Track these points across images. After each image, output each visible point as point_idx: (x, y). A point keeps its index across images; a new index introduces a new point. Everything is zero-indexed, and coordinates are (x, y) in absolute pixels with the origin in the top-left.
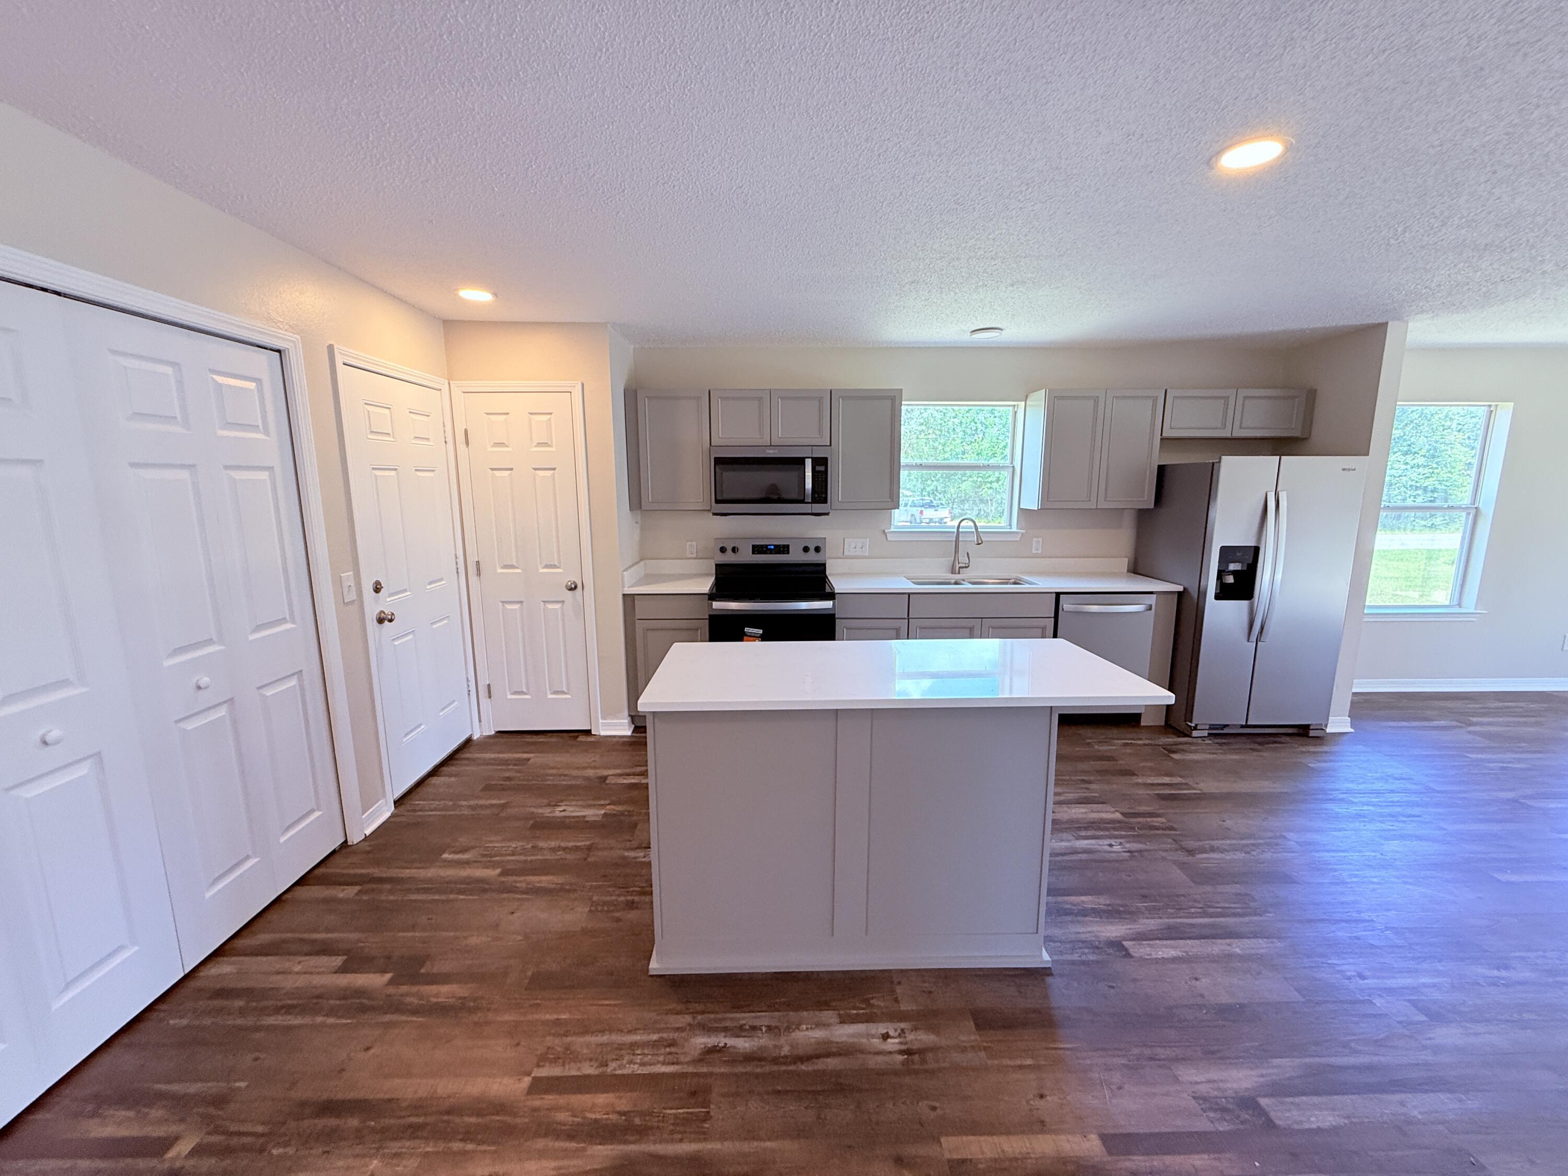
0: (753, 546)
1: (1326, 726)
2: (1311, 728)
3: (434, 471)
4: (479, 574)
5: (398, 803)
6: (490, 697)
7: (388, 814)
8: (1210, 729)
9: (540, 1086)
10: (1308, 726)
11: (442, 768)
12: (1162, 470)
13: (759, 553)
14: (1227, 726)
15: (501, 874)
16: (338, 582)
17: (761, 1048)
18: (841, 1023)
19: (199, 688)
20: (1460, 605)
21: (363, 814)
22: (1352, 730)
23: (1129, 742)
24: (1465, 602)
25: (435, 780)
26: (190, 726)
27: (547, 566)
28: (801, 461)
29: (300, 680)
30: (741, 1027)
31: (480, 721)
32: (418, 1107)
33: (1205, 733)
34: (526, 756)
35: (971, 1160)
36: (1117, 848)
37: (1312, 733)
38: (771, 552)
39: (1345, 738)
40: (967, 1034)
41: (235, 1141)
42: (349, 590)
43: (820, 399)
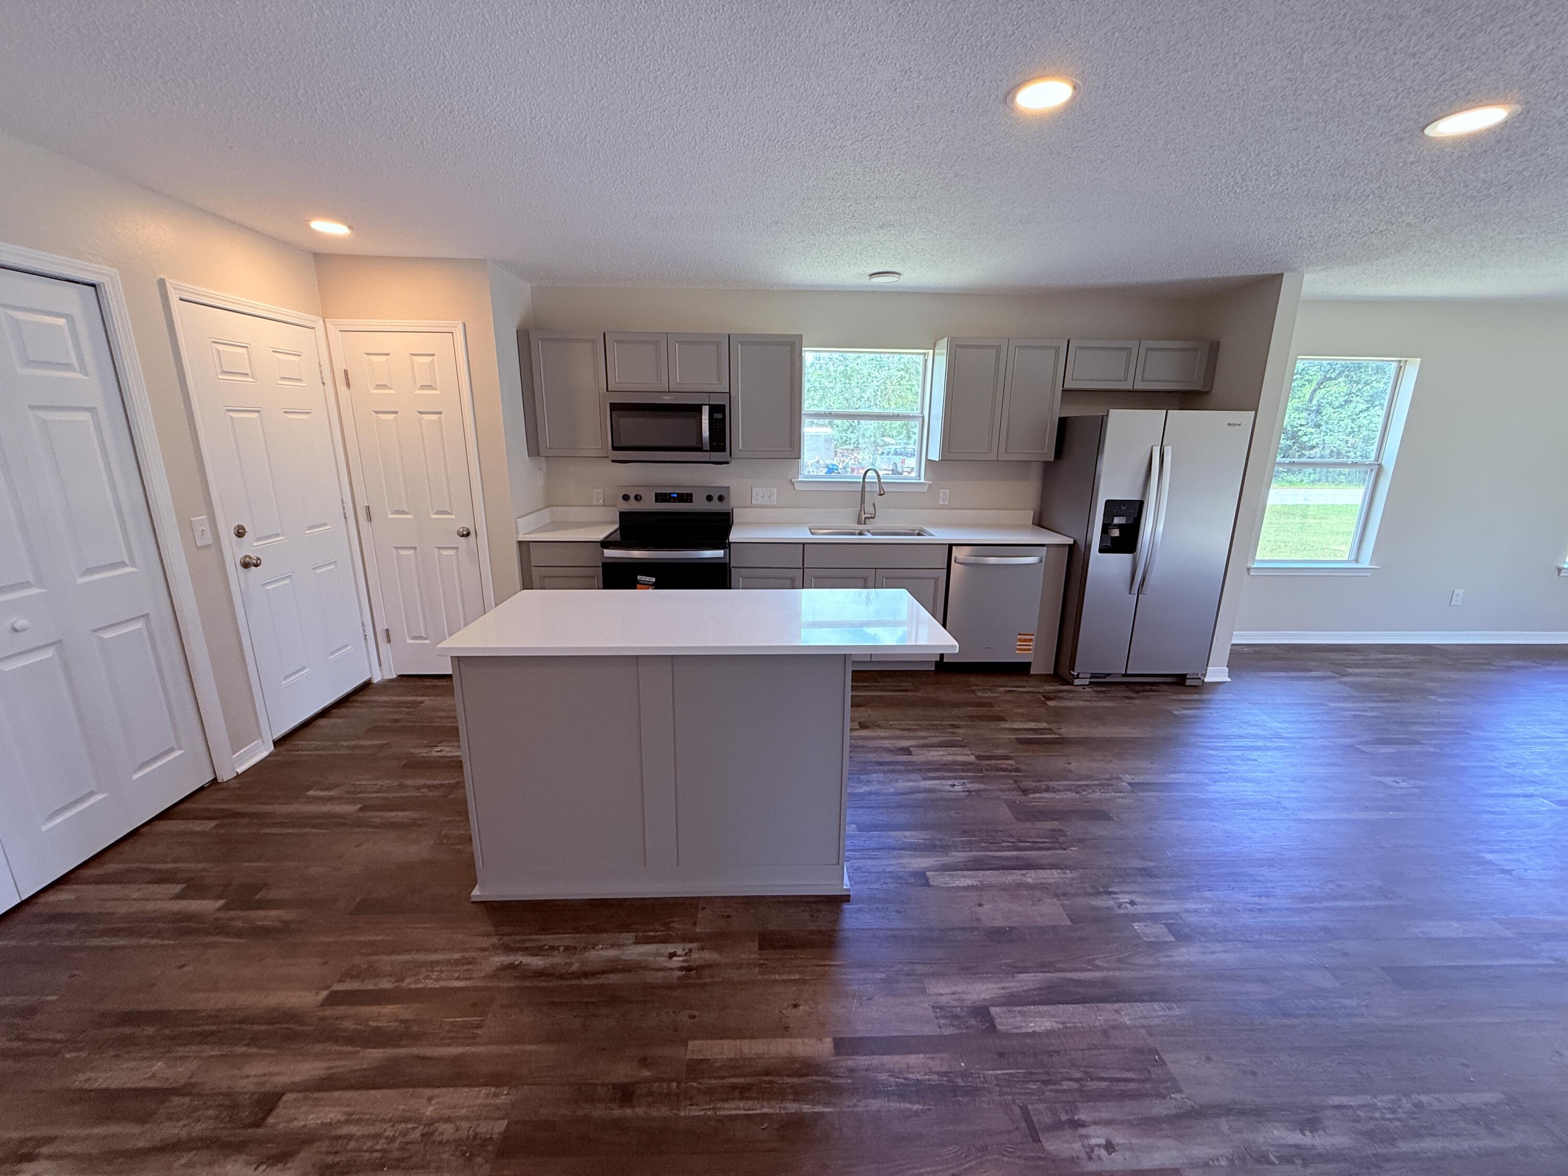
0: (656, 494)
1: (1205, 675)
2: (1188, 677)
3: (309, 413)
4: (369, 518)
5: (277, 743)
6: (389, 641)
7: (266, 754)
8: (1091, 677)
9: (334, 999)
10: (1185, 675)
11: (334, 711)
12: (1063, 423)
13: (662, 501)
14: (1110, 674)
15: (361, 810)
16: (187, 526)
17: (553, 967)
18: (635, 943)
19: (15, 630)
20: (1357, 560)
21: (234, 753)
22: (1229, 680)
23: (1013, 689)
24: (1361, 558)
25: (322, 722)
26: (7, 667)
27: (438, 513)
28: (697, 409)
29: (148, 624)
30: (541, 948)
31: (380, 665)
32: (215, 1017)
33: (1087, 682)
34: (420, 699)
35: (709, 1060)
36: (957, 788)
37: (1188, 682)
38: (675, 500)
39: (1221, 687)
40: (749, 952)
41: (34, 1046)
42: (203, 534)
43: (718, 344)
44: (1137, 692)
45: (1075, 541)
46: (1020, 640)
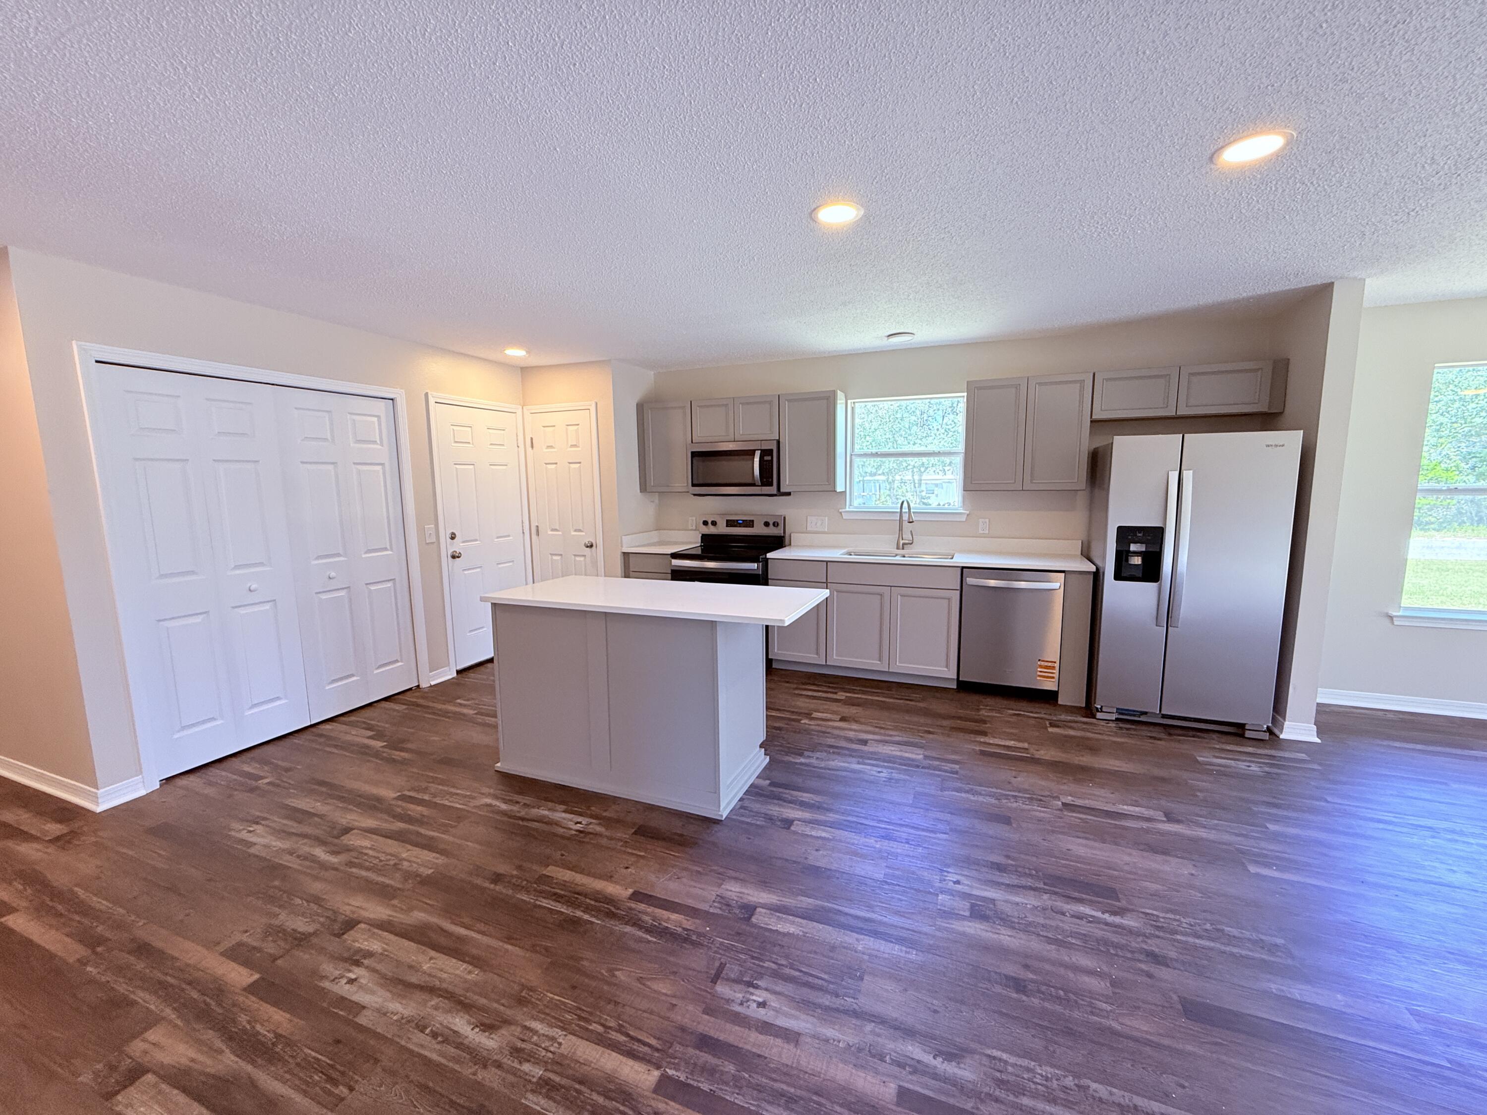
0: (727, 521)
1: (1280, 730)
2: (1247, 727)
4: (538, 533)
5: (458, 672)
7: (450, 677)
8: (1119, 713)
10: (1244, 725)
12: (1092, 455)
13: (732, 526)
15: (476, 714)
16: (421, 530)
17: (510, 811)
18: (563, 811)
19: (330, 578)
21: (431, 672)
22: (1319, 741)
23: (1023, 713)
26: (324, 597)
27: (576, 531)
28: (752, 453)
29: (394, 584)
30: (512, 801)
32: (350, 791)
33: (1111, 717)
35: (553, 878)
37: (1247, 734)
38: (740, 525)
39: (1308, 748)
40: (624, 834)
42: (430, 536)
43: (770, 403)
44: (1170, 734)
45: (1097, 569)
46: (1041, 666)
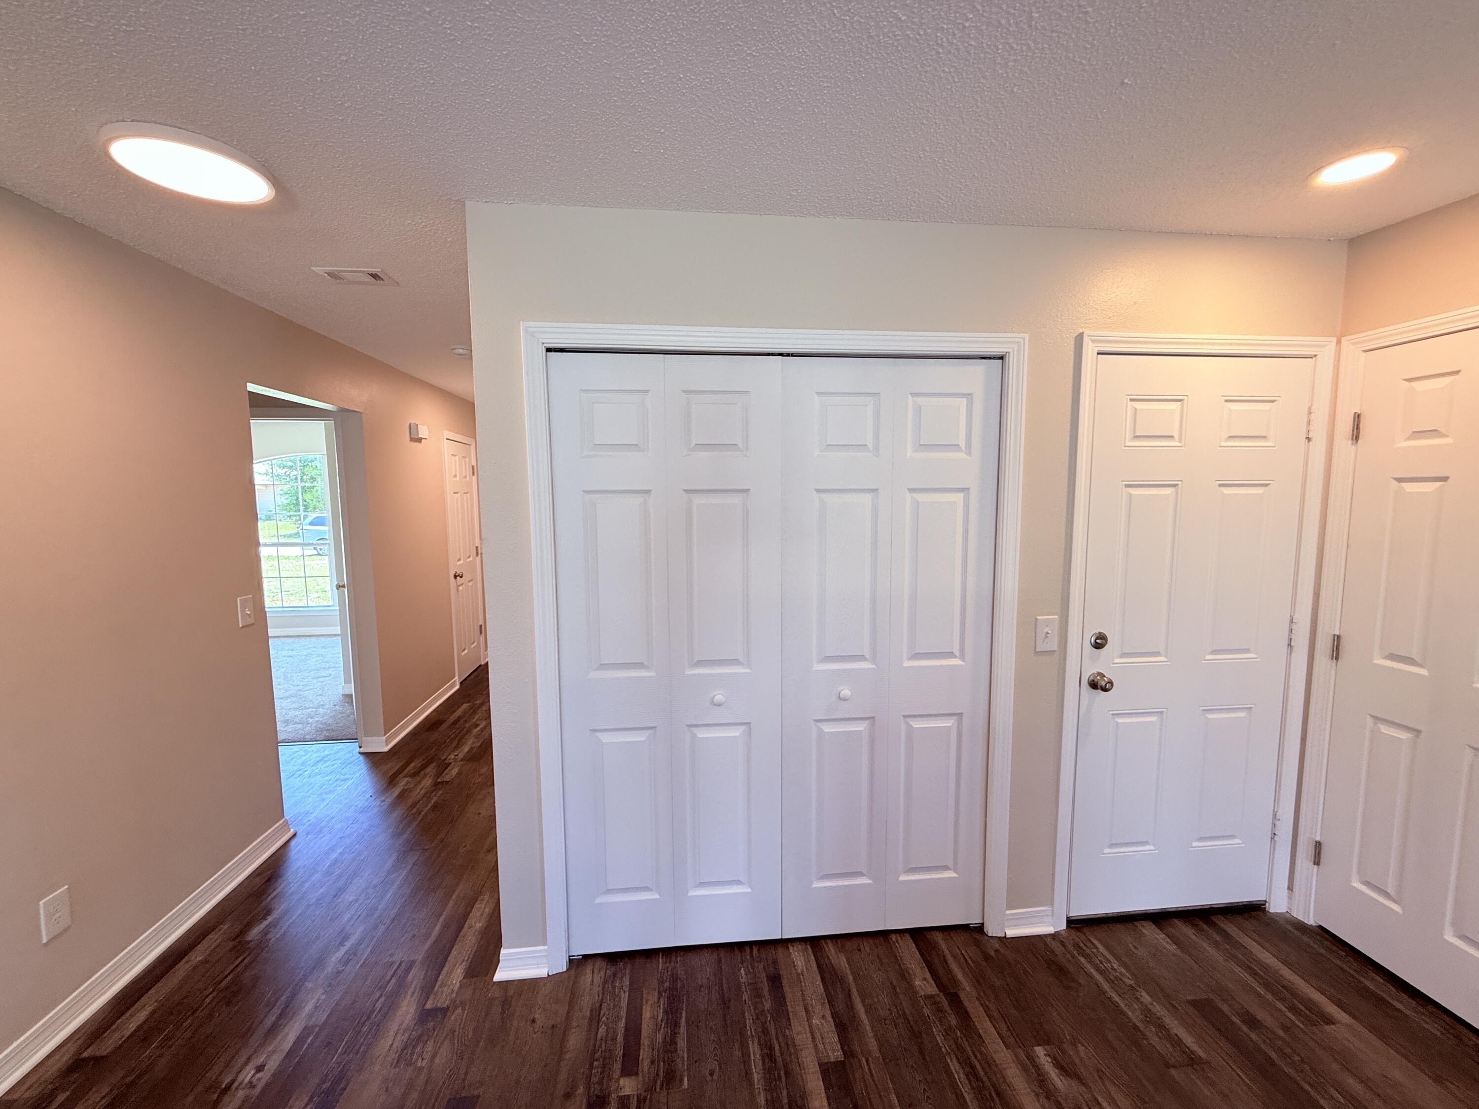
3: (1267, 485)
4: (1336, 656)
6: (1317, 862)
7: (1050, 930)
16: (1029, 624)
19: (840, 697)
21: (1008, 908)
26: (828, 728)
29: (960, 724)
31: (1290, 888)
42: (1046, 637)
